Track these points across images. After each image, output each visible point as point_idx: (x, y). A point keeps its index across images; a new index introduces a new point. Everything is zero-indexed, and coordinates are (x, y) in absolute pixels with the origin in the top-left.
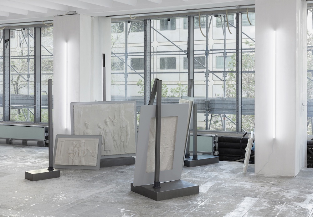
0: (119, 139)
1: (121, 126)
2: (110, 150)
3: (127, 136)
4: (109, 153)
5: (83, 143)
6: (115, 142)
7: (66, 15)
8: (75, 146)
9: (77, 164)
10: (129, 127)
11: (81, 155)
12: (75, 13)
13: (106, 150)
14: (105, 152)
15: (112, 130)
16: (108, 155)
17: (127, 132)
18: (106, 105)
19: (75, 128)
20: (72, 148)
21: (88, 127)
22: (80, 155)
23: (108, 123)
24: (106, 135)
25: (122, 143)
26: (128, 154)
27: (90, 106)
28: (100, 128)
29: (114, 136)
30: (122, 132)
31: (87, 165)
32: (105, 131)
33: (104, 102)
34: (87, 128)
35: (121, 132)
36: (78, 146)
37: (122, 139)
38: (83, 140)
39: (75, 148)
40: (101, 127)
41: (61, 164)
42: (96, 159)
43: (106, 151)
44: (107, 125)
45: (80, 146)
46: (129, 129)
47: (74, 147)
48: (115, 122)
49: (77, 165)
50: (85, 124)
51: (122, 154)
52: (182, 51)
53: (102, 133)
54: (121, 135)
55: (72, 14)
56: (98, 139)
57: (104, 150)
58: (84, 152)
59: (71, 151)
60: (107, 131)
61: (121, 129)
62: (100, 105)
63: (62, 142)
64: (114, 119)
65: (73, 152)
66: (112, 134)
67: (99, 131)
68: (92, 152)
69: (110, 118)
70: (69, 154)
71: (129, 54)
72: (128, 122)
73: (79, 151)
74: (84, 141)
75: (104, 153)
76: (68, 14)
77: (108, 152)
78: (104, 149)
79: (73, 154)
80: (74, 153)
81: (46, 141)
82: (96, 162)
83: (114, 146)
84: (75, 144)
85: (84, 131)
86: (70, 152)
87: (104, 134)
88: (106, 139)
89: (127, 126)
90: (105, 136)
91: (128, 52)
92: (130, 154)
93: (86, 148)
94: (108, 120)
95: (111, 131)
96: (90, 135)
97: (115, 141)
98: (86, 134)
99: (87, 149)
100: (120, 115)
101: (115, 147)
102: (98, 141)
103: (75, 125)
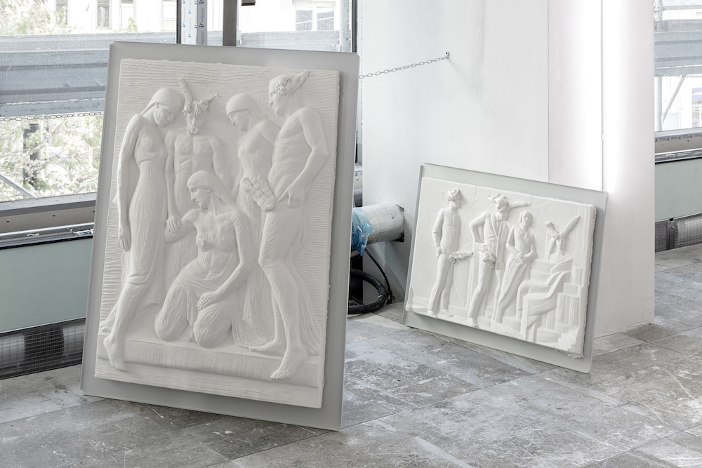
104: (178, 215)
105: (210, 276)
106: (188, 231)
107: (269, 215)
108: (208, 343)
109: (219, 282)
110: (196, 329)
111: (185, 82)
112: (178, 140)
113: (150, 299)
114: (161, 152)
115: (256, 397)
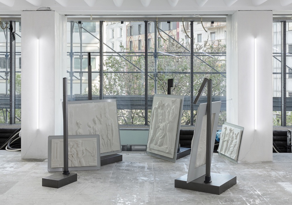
0: (106, 136)
1: (107, 124)
5: (81, 144)
6: (103, 141)
7: (37, 10)
8: (71, 147)
9: (77, 166)
11: (80, 155)
12: (49, 10)
15: (100, 129)
17: (112, 130)
18: (93, 104)
21: (80, 126)
23: (97, 122)
25: (109, 141)
28: (90, 127)
29: (102, 135)
30: (108, 130)
31: (88, 165)
34: (79, 127)
35: (107, 130)
36: (75, 147)
37: (109, 137)
39: (72, 149)
44: (95, 123)
45: (78, 146)
46: (114, 127)
48: (102, 120)
50: (77, 124)
51: (109, 152)
52: (115, 52)
53: (92, 132)
54: (108, 133)
55: (44, 10)
56: (96, 138)
58: (83, 153)
61: (107, 128)
62: (88, 104)
63: (57, 143)
64: (101, 117)
65: (71, 153)
66: (100, 133)
67: (89, 130)
68: (92, 152)
69: (98, 116)
71: (74, 54)
72: (113, 120)
73: (77, 151)
74: (81, 141)
76: (39, 10)
82: (96, 162)
83: (102, 144)
84: (72, 145)
85: (76, 131)
89: (112, 124)
91: (73, 52)
93: (84, 149)
94: (96, 119)
97: (103, 139)
98: (79, 134)
99: (86, 149)
100: (105, 114)
102: (96, 141)
103: (68, 125)
104: (158, 124)
105: (161, 135)
106: (159, 127)
107: (168, 124)
108: (160, 146)
109: (162, 135)
110: (158, 144)
111: (161, 101)
112: (159, 111)
113: (154, 138)
114: (157, 113)
115: (165, 156)
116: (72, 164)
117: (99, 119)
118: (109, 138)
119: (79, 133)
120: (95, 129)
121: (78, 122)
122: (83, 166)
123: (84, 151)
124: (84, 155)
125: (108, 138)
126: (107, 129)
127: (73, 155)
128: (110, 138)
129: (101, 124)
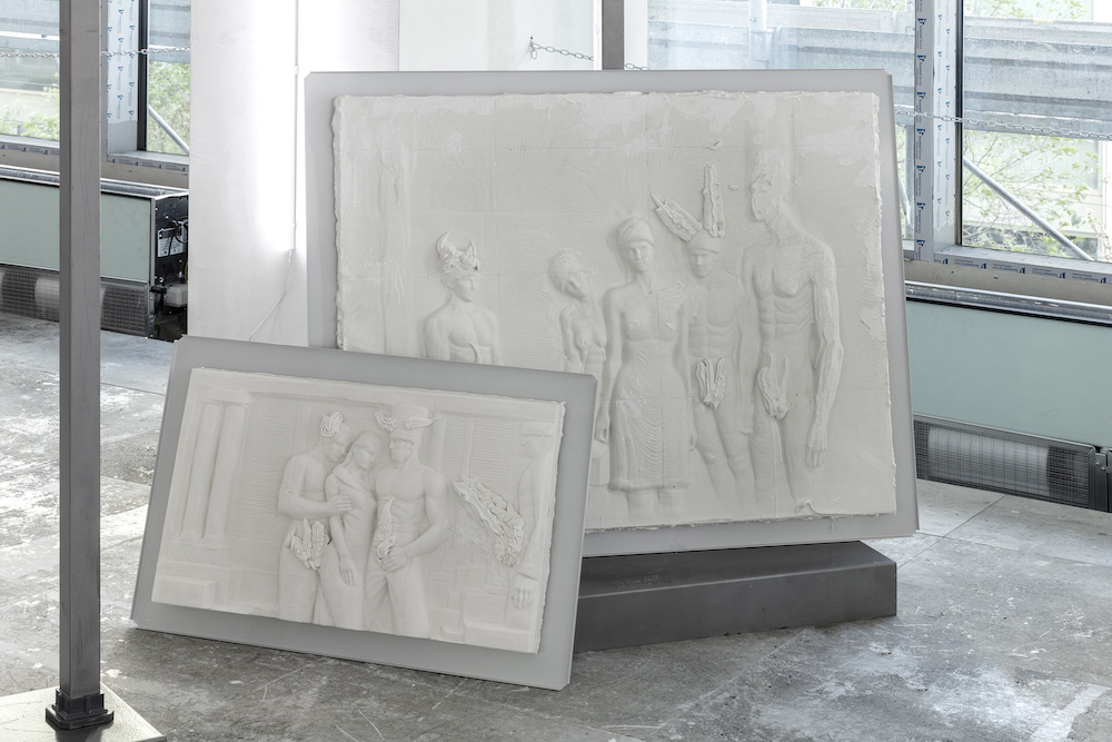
0: (746, 386)
1: (765, 283)
2: (659, 489)
3: (815, 369)
4: (651, 513)
5: (417, 436)
6: (708, 420)
8: (338, 449)
9: (354, 623)
10: (830, 295)
11: (392, 535)
13: (623, 481)
14: (621, 499)
15: (680, 314)
16: (643, 530)
17: (815, 335)
18: (626, 106)
19: (345, 287)
20: (309, 465)
21: (467, 284)
22: (384, 541)
23: (647, 255)
24: (626, 355)
25: (774, 427)
26: (826, 517)
27: (486, 105)
28: (573, 293)
29: (695, 368)
30: (771, 328)
31: (453, 633)
32: (616, 319)
33: (613, 75)
34: (456, 291)
35: (763, 335)
36: (367, 457)
37: (770, 393)
38: (415, 408)
39: (342, 471)
40: (583, 285)
41: (205, 606)
42: (534, 589)
43: (627, 491)
44: (633, 268)
46: (833, 312)
47: (332, 465)
48: (711, 244)
49: (357, 627)
50: (438, 258)
51: (773, 521)
53: (586, 338)
54: (763, 360)
56: (558, 410)
57: (612, 487)
58: (426, 517)
59: (304, 493)
60: (640, 318)
61: (761, 310)
62: (574, 98)
63: (225, 404)
64: (702, 217)
65: (323, 507)
66: (677, 351)
67: (562, 319)
68: (495, 523)
69: (664, 208)
70: (289, 517)
72: (828, 251)
73: (375, 496)
75: (609, 513)
77: (648, 499)
78: (605, 478)
79: (320, 528)
80: (327, 518)
81: (163, 292)
82: (534, 616)
83: (701, 448)
84: (343, 438)
85: (428, 318)
86: (293, 500)
87: (609, 348)
88: (623, 392)
89: (811, 283)
90: (616, 364)
92: (843, 517)
93: (438, 482)
94: (644, 231)
95: (673, 325)
96: (485, 358)
97: (709, 406)
98: (446, 347)
99: (452, 494)
100: (750, 189)
101: (707, 461)
102: (554, 429)
103: (344, 269)
116: (321, 606)
117: (682, 234)
118: (774, 405)
119: (452, 339)
120: (623, 316)
121: (444, 243)
122: (401, 632)
123: (434, 505)
124: (428, 538)
125: (765, 401)
126: (762, 320)
127: (336, 525)
128: (779, 401)
129: (696, 272)
